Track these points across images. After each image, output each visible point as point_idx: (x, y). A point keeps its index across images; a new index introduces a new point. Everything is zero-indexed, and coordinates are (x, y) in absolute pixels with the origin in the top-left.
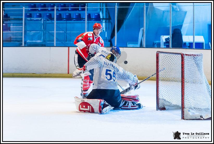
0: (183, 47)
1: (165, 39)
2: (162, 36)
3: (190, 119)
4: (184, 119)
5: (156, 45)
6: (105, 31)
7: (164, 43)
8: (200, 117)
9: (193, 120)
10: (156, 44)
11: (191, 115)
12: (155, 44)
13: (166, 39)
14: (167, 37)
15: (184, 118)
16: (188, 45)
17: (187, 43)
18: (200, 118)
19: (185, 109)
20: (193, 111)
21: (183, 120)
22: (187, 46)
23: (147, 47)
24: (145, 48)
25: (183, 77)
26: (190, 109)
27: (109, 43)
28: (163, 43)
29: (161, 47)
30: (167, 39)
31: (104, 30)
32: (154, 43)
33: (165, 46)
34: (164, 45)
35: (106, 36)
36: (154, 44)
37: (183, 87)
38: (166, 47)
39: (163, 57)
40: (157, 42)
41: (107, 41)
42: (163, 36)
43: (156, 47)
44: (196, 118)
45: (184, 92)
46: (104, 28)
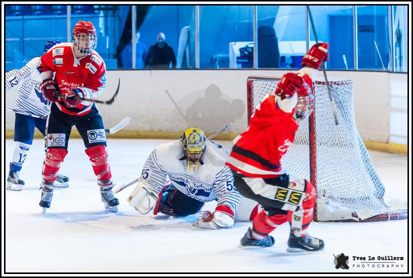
0: (279, 66)
1: (240, 50)
2: (233, 43)
3: (330, 221)
4: (318, 221)
5: (217, 62)
6: (103, 35)
7: (238, 58)
8: (353, 216)
9: (338, 223)
10: (218, 60)
11: (332, 212)
12: (216, 60)
13: (242, 50)
14: (243, 44)
15: (316, 219)
16: (290, 61)
17: (288, 57)
18: (351, 217)
19: (318, 199)
20: (336, 204)
21: (316, 223)
22: (288, 64)
23: (203, 67)
24: (198, 69)
25: (313, 130)
26: (330, 200)
27: (116, 61)
28: (236, 59)
29: (231, 68)
30: (243, 48)
31: (101, 34)
32: (212, 59)
33: (240, 66)
34: (238, 63)
35: (107, 47)
36: (214, 60)
37: (313, 153)
38: (243, 67)
39: (262, 89)
40: (220, 55)
41: (110, 58)
42: (235, 44)
43: (218, 68)
44: (343, 218)
45: (315, 163)
46: (101, 29)
